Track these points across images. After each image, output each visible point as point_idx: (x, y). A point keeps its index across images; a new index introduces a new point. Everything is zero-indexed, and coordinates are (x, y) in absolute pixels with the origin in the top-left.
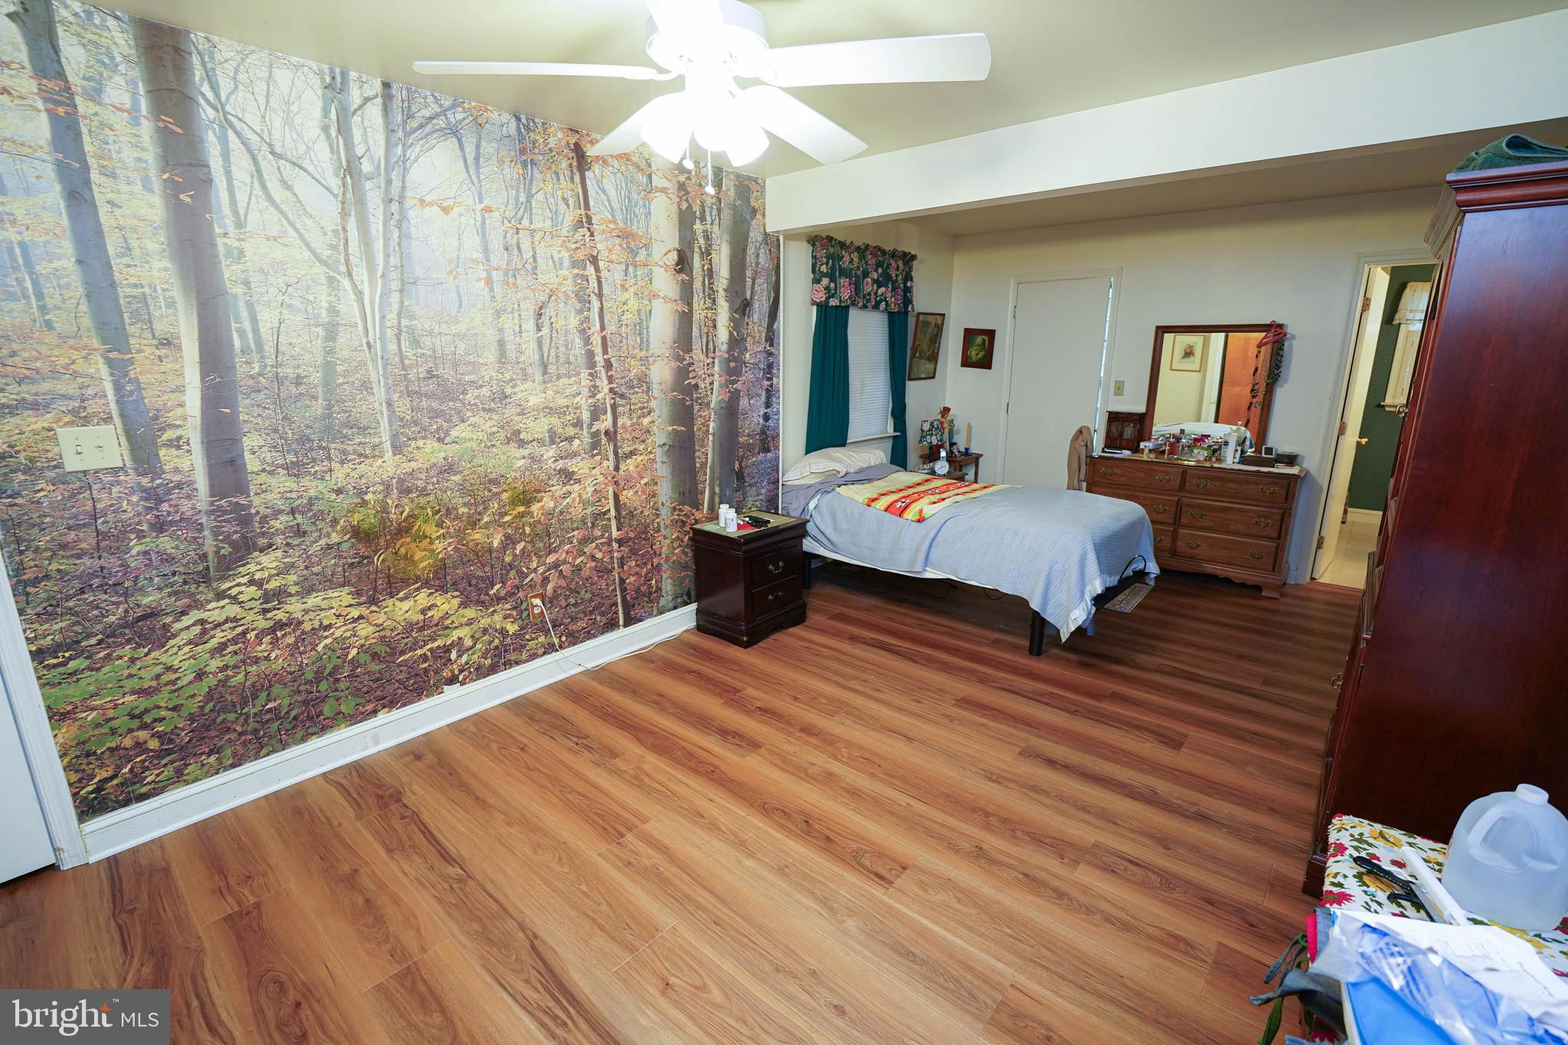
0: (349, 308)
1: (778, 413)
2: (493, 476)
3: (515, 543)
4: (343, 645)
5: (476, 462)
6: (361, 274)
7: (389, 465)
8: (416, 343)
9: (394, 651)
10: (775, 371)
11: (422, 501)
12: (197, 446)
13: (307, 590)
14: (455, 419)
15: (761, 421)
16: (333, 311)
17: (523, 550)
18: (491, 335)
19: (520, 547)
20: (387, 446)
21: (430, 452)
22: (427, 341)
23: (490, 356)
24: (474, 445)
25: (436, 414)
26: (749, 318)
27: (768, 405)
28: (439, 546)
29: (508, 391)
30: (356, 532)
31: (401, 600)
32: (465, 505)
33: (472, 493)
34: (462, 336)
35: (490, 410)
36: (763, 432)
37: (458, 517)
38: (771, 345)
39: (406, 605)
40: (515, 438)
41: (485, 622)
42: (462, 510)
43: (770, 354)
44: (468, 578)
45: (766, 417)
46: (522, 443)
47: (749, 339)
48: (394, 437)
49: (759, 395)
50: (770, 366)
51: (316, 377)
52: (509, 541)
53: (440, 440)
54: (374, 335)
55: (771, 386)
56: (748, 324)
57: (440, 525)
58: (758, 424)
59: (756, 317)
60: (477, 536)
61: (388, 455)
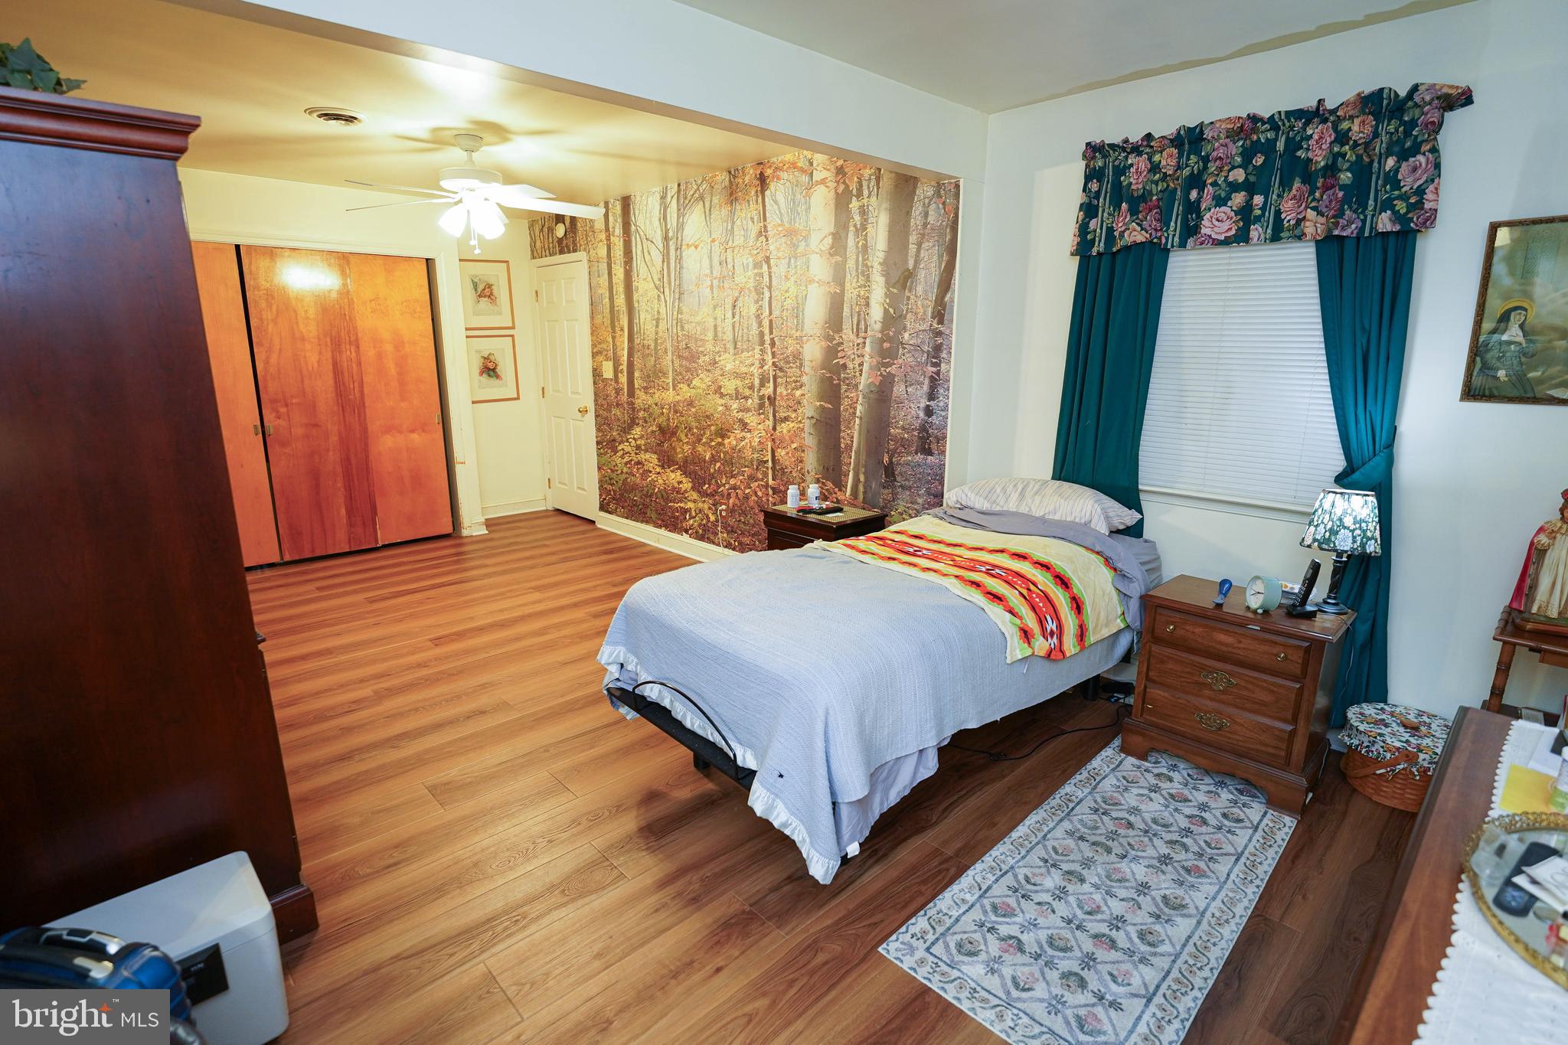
0: (663, 311)
1: (945, 408)
2: (708, 413)
3: (716, 462)
4: (653, 483)
5: (702, 402)
6: (667, 291)
7: (670, 396)
8: (683, 329)
9: (667, 500)
10: (944, 355)
11: (681, 419)
12: (625, 374)
13: (646, 451)
14: (695, 374)
15: (922, 414)
16: (658, 312)
17: (719, 467)
18: (711, 322)
19: (718, 465)
20: (671, 384)
21: (686, 392)
22: (686, 327)
23: (710, 335)
24: (700, 391)
25: (688, 370)
26: (910, 291)
27: (932, 396)
28: (686, 448)
29: (717, 359)
30: (660, 427)
31: (672, 472)
32: (696, 427)
33: (698, 421)
34: (698, 323)
35: (709, 371)
36: (923, 428)
37: (693, 434)
38: (941, 322)
39: (673, 475)
40: (718, 391)
41: (700, 505)
42: (695, 430)
43: (939, 334)
44: (695, 473)
45: (929, 411)
46: (722, 395)
47: (909, 316)
48: (673, 380)
49: (921, 384)
50: (938, 348)
51: (652, 347)
52: (714, 459)
53: (689, 385)
54: (670, 324)
55: (938, 373)
56: (908, 298)
57: (686, 436)
58: (917, 418)
59: (920, 289)
60: (700, 449)
61: (671, 390)
